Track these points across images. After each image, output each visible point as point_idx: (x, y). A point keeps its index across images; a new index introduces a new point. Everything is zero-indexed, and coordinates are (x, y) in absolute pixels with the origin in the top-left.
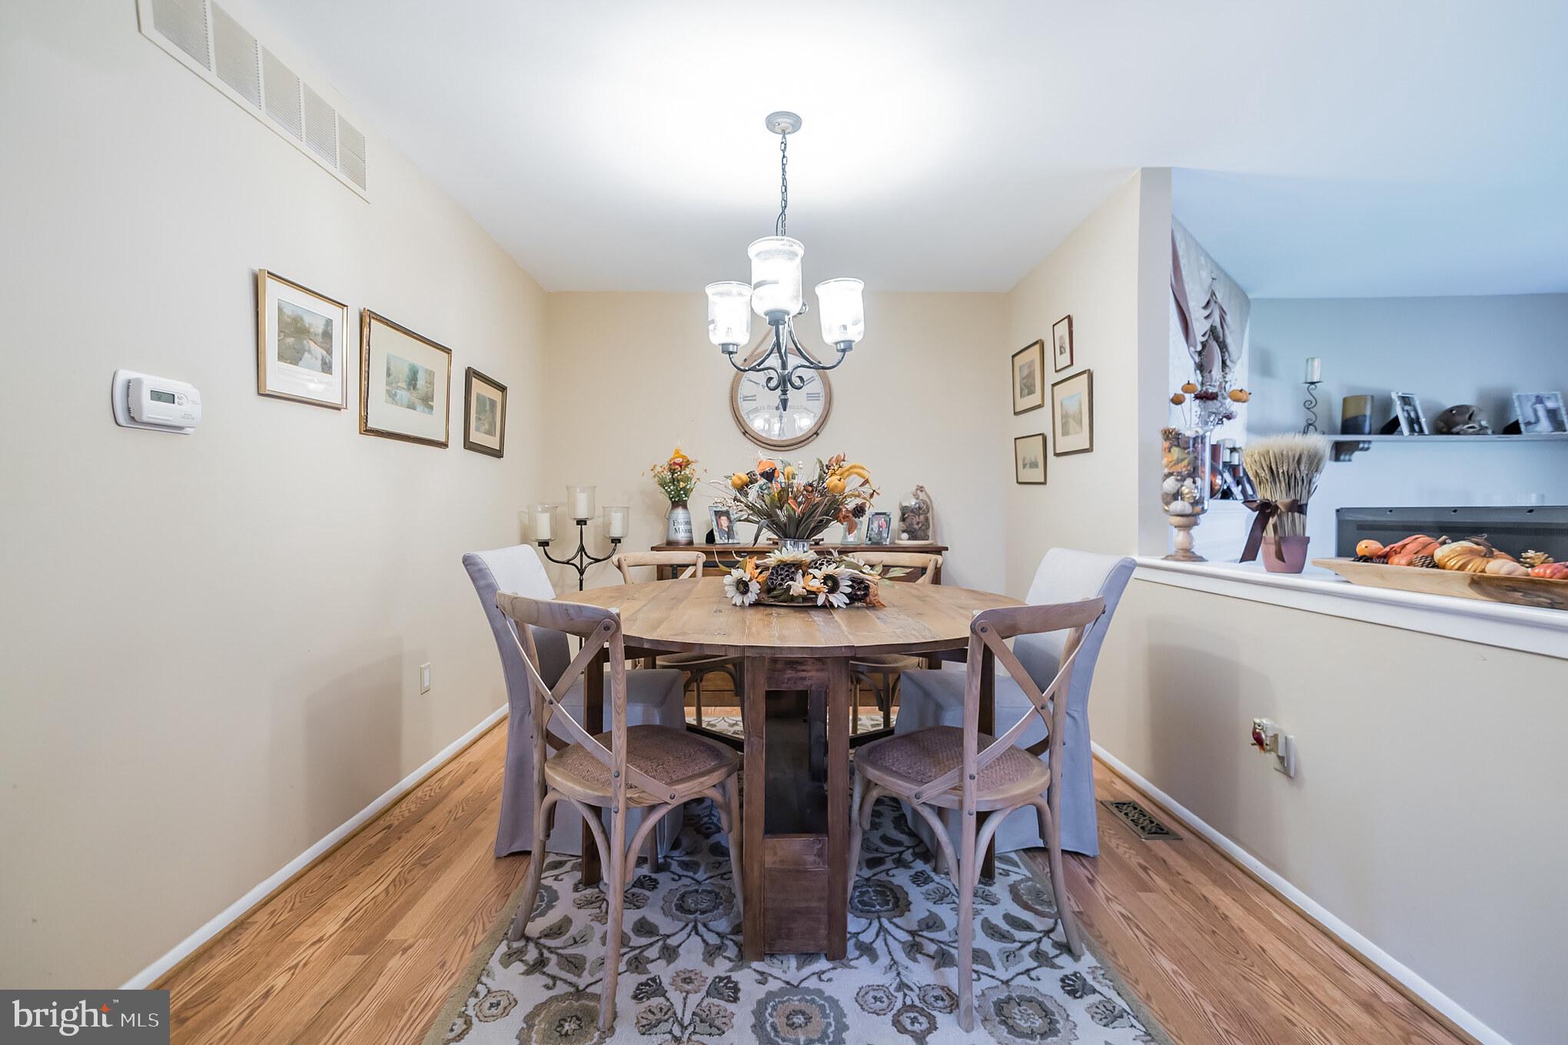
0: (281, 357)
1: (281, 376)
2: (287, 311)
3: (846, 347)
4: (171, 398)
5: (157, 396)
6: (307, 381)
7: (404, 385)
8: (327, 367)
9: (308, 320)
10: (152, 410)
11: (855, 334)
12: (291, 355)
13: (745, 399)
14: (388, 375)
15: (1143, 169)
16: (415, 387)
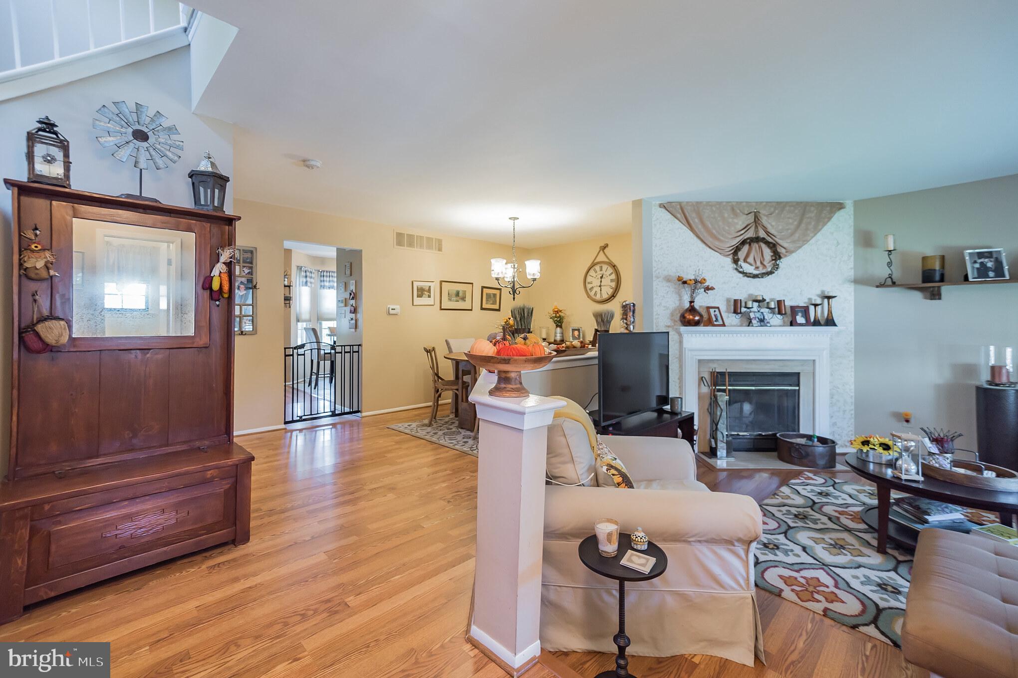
0: (417, 297)
1: (418, 301)
2: (419, 287)
3: (534, 280)
4: (394, 309)
5: (392, 309)
6: (424, 300)
7: (454, 296)
8: (429, 296)
9: (424, 287)
10: (392, 312)
11: (537, 276)
12: (419, 296)
13: (589, 283)
14: (449, 294)
15: (633, 201)
16: (458, 296)
